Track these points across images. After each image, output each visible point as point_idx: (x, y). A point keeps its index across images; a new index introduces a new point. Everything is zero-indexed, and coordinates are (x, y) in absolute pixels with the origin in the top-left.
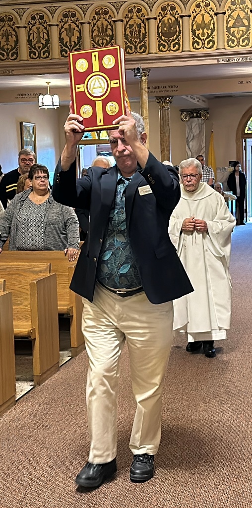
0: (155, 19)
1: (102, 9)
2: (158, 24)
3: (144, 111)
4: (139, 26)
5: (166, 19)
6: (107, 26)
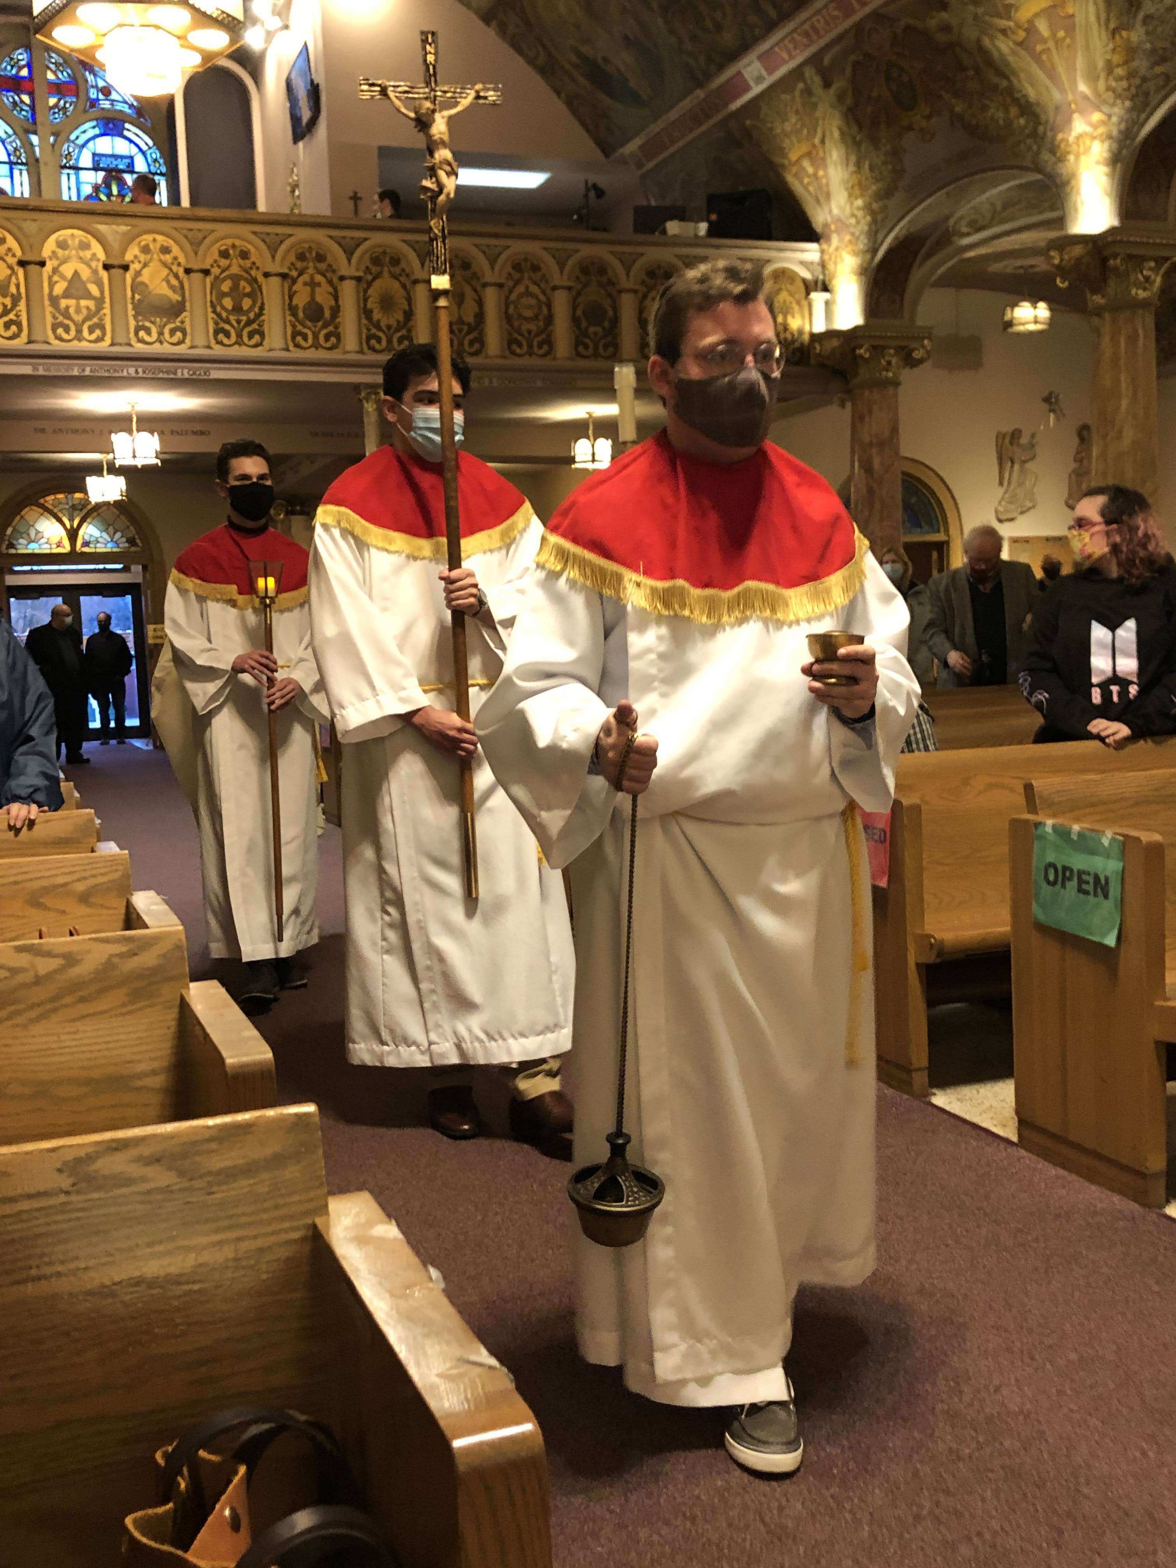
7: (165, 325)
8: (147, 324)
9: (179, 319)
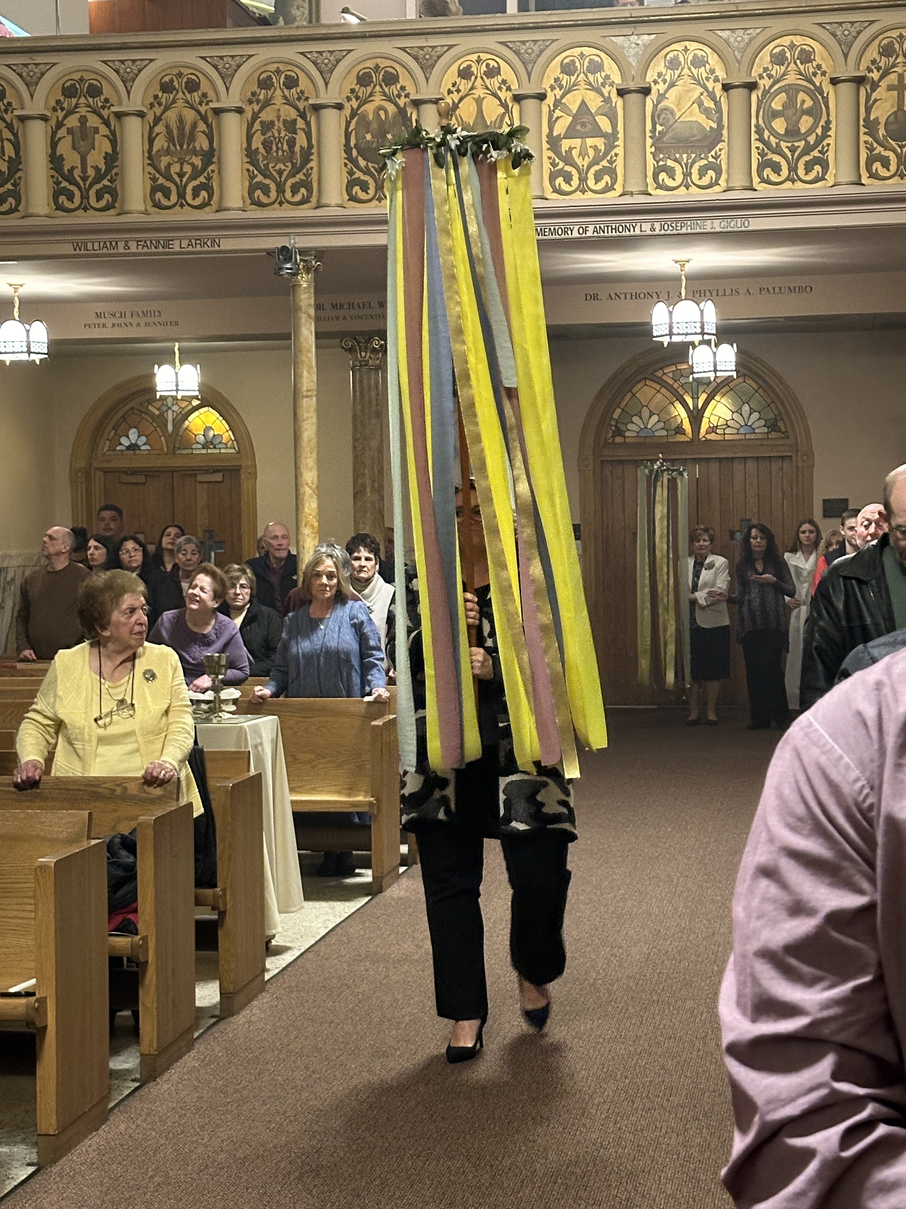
0: (339, 107)
1: (180, 75)
2: (348, 124)
3: (305, 373)
4: (291, 126)
5: (369, 109)
6: (194, 126)
7: (694, 162)
8: (670, 163)
9: (713, 153)
